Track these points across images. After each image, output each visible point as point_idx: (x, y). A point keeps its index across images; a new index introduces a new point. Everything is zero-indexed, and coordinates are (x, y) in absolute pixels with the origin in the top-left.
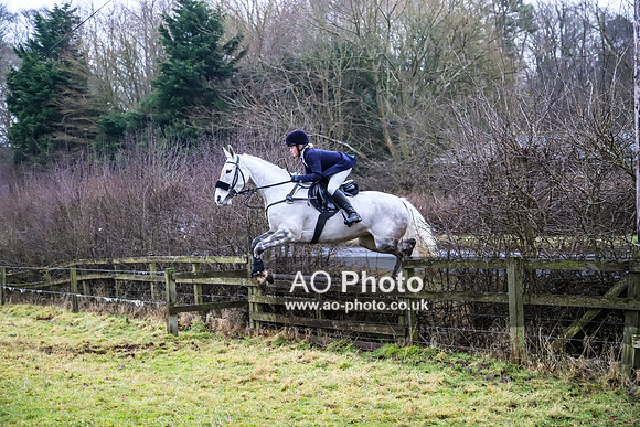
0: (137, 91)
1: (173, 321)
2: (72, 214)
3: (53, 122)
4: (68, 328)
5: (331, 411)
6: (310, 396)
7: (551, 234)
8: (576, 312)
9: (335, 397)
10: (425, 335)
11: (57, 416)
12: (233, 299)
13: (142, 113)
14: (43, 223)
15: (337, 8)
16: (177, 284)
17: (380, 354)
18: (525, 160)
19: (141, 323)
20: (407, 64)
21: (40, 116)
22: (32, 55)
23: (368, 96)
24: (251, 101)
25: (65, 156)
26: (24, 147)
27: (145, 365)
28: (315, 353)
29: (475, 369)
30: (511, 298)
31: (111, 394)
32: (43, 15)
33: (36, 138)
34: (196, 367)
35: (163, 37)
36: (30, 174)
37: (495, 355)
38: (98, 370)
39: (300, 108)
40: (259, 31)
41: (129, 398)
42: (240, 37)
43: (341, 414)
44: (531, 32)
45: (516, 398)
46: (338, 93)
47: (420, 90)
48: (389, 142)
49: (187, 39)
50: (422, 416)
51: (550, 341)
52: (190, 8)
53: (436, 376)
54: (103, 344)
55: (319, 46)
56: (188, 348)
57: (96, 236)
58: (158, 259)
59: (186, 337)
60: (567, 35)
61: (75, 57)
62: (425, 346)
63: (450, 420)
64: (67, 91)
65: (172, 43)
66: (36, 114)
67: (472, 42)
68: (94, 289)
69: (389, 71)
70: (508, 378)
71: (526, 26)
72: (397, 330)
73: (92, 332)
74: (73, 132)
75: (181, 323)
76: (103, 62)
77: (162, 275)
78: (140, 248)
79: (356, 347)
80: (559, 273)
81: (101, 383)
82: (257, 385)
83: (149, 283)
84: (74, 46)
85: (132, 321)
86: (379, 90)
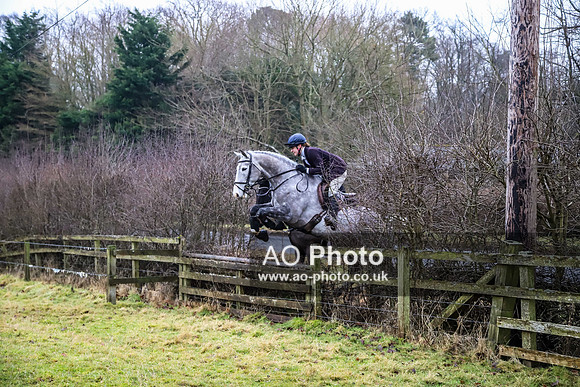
0: (93, 92)
1: (112, 291)
2: (28, 196)
3: (18, 114)
4: (20, 294)
5: (242, 371)
6: (226, 358)
7: (436, 230)
8: (453, 296)
9: (247, 359)
10: (327, 311)
11: (4, 367)
12: (166, 275)
13: (95, 111)
15: (270, 31)
17: (288, 326)
18: (417, 167)
19: (84, 292)
20: (327, 81)
21: (5, 109)
22: (2, 56)
23: (294, 107)
24: (192, 106)
25: (25, 145)
27: (85, 328)
29: (367, 341)
30: (400, 283)
31: (53, 351)
32: (13, 21)
33: (2, 128)
34: (129, 331)
35: (117, 46)
37: (384, 330)
38: (43, 330)
39: (233, 113)
40: (201, 47)
41: (68, 355)
42: (185, 50)
43: (250, 374)
44: (433, 60)
45: (399, 366)
46: (267, 102)
47: (337, 104)
49: (139, 49)
50: (319, 377)
51: (431, 319)
52: (143, 23)
53: (334, 345)
55: (253, 62)
57: (49, 214)
58: (102, 237)
59: (123, 306)
61: (39, 60)
62: (326, 320)
63: (342, 382)
64: (31, 89)
65: (125, 52)
66: (2, 106)
67: (383, 66)
68: (45, 261)
69: (311, 86)
70: (394, 349)
71: (429, 55)
72: (304, 306)
73: (41, 298)
74: (34, 124)
75: (120, 293)
76: (64, 65)
77: (105, 251)
78: (87, 228)
79: (269, 319)
80: (441, 263)
81: (45, 341)
82: (180, 348)
83: (93, 257)
84: (39, 50)
85: (76, 290)
86: (302, 102)
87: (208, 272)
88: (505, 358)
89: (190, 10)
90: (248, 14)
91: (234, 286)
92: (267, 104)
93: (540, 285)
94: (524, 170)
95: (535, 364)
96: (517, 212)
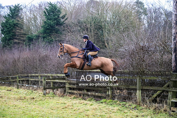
0: (37, 29)
1: (45, 92)
2: (18, 62)
3: (13, 37)
4: (16, 93)
5: (87, 116)
6: (81, 112)
8: (155, 91)
9: (88, 113)
10: (114, 97)
11: (11, 116)
12: (62, 86)
13: (38, 35)
14: (10, 64)
15: (93, 7)
17: (101, 102)
18: (142, 49)
19: (36, 92)
20: (112, 23)
22: (8, 18)
23: (101, 32)
24: (68, 32)
25: (16, 46)
26: (5, 43)
27: (36, 103)
28: (83, 101)
29: (127, 106)
30: (138, 87)
31: (26, 111)
32: (12, 7)
33: (9, 41)
34: (50, 104)
35: (45, 14)
36: (6, 50)
37: (133, 103)
38: (23, 104)
39: (82, 34)
40: (71, 14)
42: (66, 14)
44: (146, 15)
45: (138, 114)
46: (93, 30)
47: (115, 30)
48: (106, 44)
49: (51, 15)
51: (148, 99)
52: (52, 6)
53: (116, 108)
55: (88, 17)
57: (24, 68)
58: (41, 75)
59: (48, 96)
61: (20, 19)
62: (114, 100)
64: (18, 28)
65: (47, 16)
66: (9, 34)
67: (130, 17)
68: (23, 82)
69: (106, 25)
70: (136, 109)
71: (145, 13)
72: (107, 95)
73: (22, 94)
74: (19, 39)
75: (47, 92)
76: (28, 20)
77: (42, 79)
78: (36, 71)
79: (95, 100)
80: (151, 80)
81: (24, 107)
82: (67, 109)
83: (38, 81)
84: (20, 16)
85: (33, 91)
86: (104, 30)
87: (75, 85)
88: (173, 111)
89: (67, 2)
90: (86, 2)
91: (83, 89)
92: (92, 31)
96: (176, 63)
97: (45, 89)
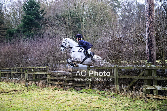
0: (17, 23)
1: (27, 84)
5: (69, 106)
6: (63, 103)
7: (125, 60)
8: (132, 80)
9: (70, 103)
10: (93, 86)
12: (43, 78)
13: (18, 29)
15: (70, 2)
16: (28, 74)
17: (82, 91)
18: (119, 41)
19: (18, 84)
20: (88, 16)
23: (78, 25)
24: (48, 26)
27: (19, 95)
28: (65, 91)
29: (106, 95)
30: (115, 77)
31: (10, 103)
34: (33, 96)
35: (24, 9)
37: (111, 91)
38: (6, 97)
39: (60, 27)
40: (50, 8)
41: (15, 104)
42: (45, 9)
43: (71, 107)
44: (120, 8)
45: (116, 102)
46: (71, 24)
47: (92, 23)
48: (84, 36)
49: (30, 10)
50: (92, 107)
51: (125, 87)
52: (31, 1)
53: (96, 97)
54: (8, 90)
55: (65, 11)
56: (31, 91)
57: (6, 61)
58: (23, 67)
59: (30, 88)
60: (129, 9)
62: (93, 89)
63: (99, 108)
65: (26, 11)
67: (105, 11)
68: (6, 75)
69: (83, 18)
70: (114, 97)
72: (86, 85)
73: (5, 87)
75: (29, 84)
76: (8, 15)
77: (24, 72)
78: (18, 65)
79: (75, 90)
80: (127, 70)
81: (7, 100)
82: (49, 100)
83: (20, 74)
85: (16, 84)
86: (81, 23)
87: (56, 76)
88: (149, 98)
91: (64, 80)
93: (158, 75)
94: (152, 40)
95: (158, 99)
96: (150, 53)
97: (27, 81)
